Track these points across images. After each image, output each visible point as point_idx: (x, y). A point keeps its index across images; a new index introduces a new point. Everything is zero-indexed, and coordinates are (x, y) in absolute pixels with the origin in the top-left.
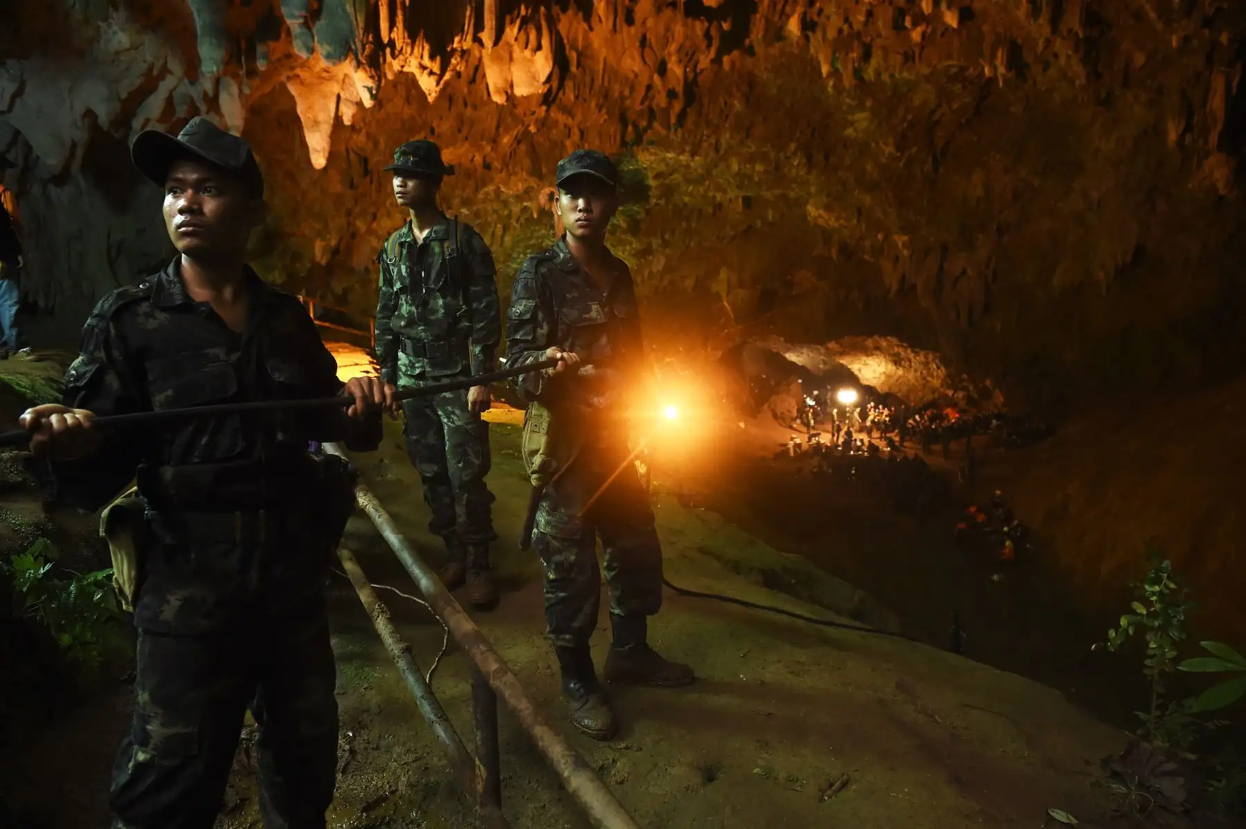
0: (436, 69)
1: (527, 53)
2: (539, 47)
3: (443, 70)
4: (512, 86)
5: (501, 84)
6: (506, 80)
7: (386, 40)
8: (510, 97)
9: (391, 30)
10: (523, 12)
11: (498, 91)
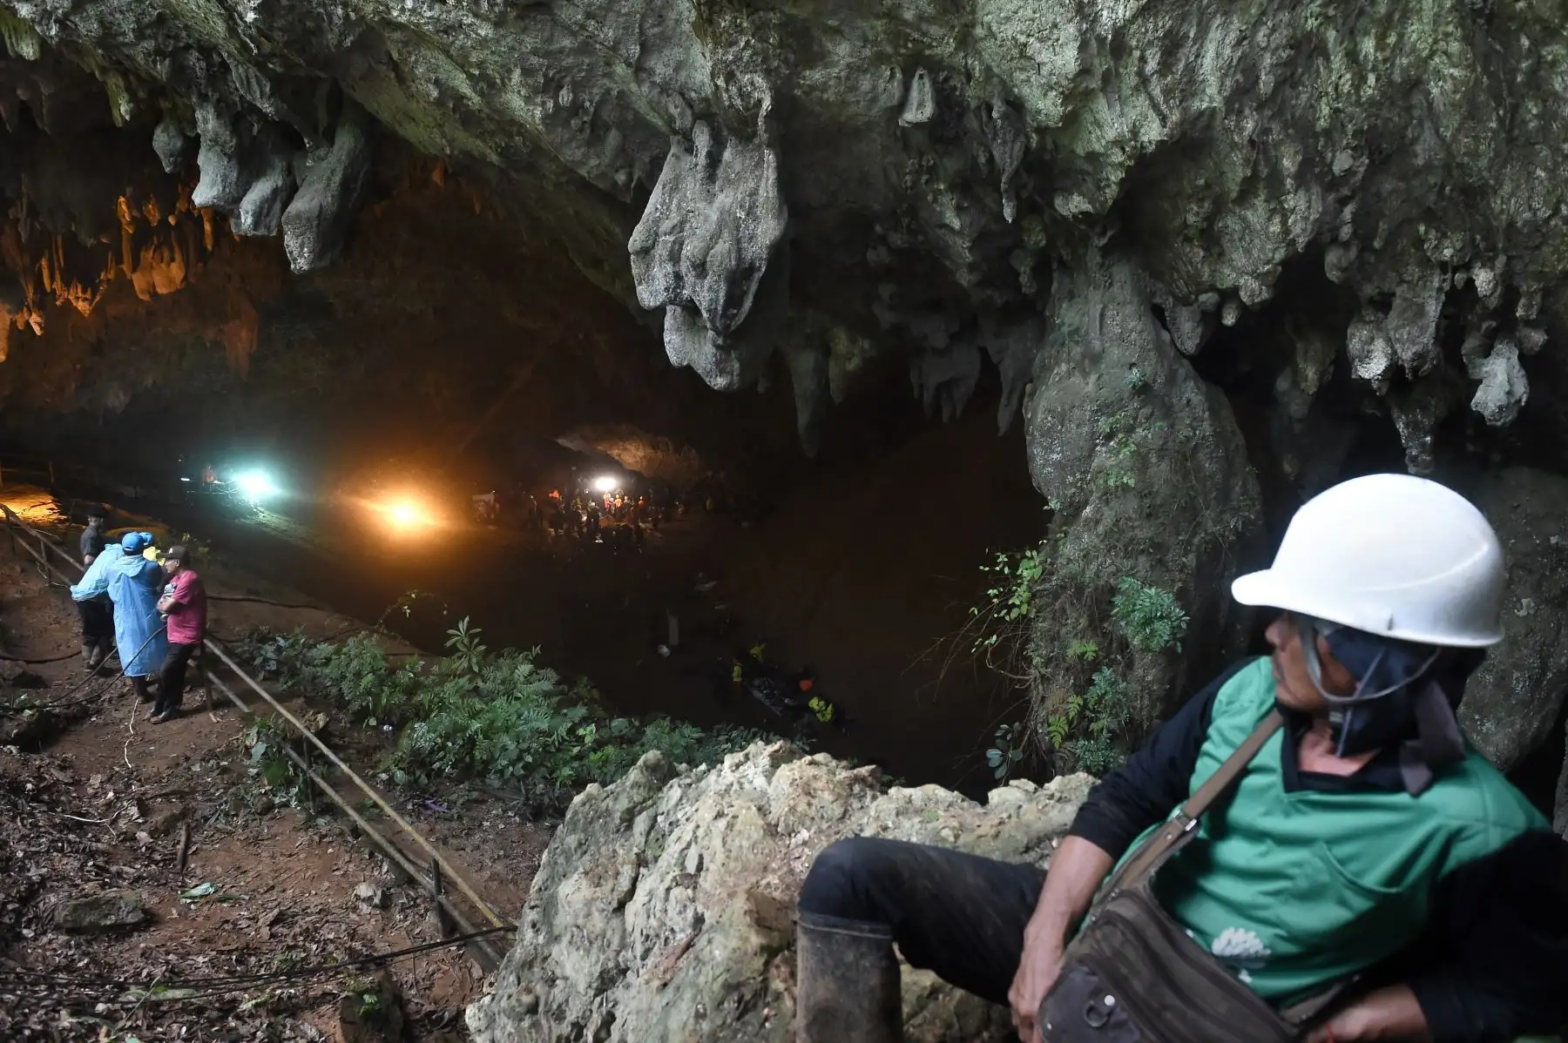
0: (88, 296)
1: (163, 265)
2: (173, 260)
3: (94, 296)
4: (154, 287)
5: (144, 286)
6: (148, 283)
7: (49, 290)
8: (154, 294)
9: (52, 283)
10: (155, 241)
11: (143, 292)
